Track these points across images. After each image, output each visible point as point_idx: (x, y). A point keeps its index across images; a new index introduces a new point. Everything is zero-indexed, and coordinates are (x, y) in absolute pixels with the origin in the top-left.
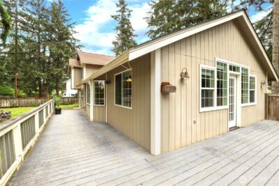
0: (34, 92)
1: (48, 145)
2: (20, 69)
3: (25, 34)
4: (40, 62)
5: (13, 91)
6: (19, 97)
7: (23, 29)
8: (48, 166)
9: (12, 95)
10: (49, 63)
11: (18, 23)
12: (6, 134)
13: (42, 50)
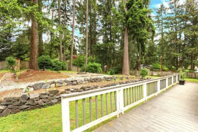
0: (173, 67)
1: (161, 100)
2: (165, 53)
3: (167, 30)
4: (177, 45)
5: (160, 66)
6: (163, 70)
7: (166, 27)
8: (154, 107)
9: (159, 69)
10: (184, 45)
11: (163, 25)
12: (140, 86)
13: (178, 37)
